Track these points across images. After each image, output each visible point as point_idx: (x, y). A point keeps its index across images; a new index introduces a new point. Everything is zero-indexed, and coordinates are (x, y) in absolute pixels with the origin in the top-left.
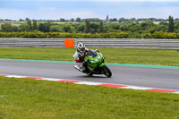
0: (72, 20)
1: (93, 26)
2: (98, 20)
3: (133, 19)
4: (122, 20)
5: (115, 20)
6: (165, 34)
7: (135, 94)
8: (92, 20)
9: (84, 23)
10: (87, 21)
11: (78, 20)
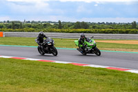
0: (5, 22)
1: (16, 25)
2: (19, 22)
3: (39, 22)
4: (33, 22)
5: (29, 22)
6: (55, 29)
7: (30, 63)
8: (16, 22)
9: (11, 24)
10: (13, 22)
11: (8, 22)
